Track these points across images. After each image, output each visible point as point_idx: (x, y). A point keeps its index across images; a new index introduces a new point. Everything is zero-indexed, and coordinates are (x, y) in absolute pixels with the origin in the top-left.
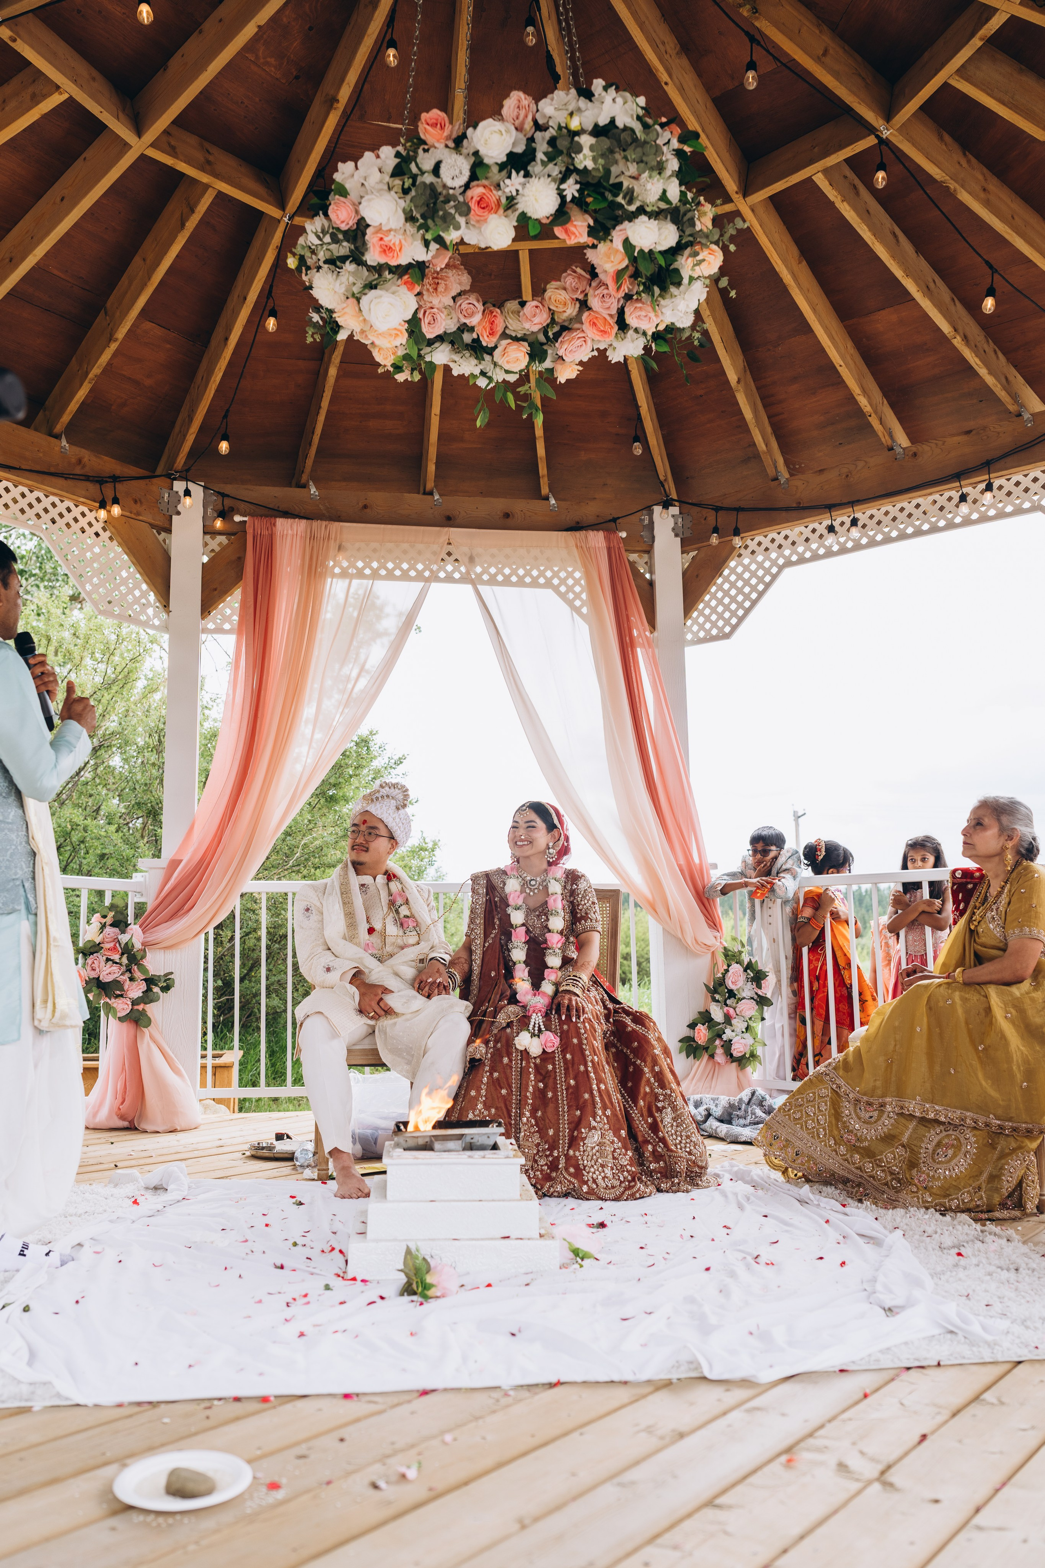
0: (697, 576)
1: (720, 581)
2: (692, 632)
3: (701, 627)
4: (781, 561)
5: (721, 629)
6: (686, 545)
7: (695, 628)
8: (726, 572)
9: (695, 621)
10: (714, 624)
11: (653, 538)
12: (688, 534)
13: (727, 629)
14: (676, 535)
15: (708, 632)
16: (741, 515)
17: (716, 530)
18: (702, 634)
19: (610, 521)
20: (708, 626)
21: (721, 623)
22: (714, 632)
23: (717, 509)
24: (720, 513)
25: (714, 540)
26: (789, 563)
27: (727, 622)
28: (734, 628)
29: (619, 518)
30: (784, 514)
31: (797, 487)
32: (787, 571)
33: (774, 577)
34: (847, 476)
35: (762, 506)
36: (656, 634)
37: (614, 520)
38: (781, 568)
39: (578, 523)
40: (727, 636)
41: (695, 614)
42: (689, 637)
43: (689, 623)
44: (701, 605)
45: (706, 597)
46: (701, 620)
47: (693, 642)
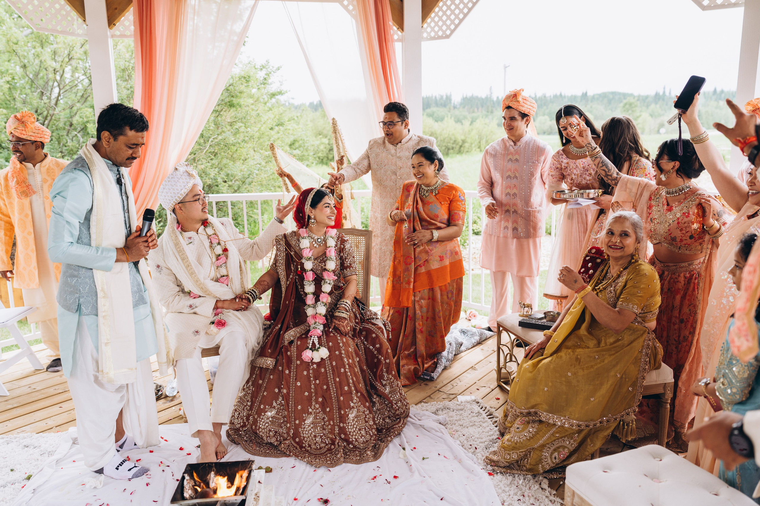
2: (427, 32)
3: (433, 29)
5: (444, 32)
7: (429, 30)
10: (440, 28)
13: (448, 32)
15: (436, 33)
18: (433, 34)
20: (436, 29)
21: (444, 28)
22: (440, 33)
27: (448, 27)
28: (452, 31)
36: (404, 33)
40: (448, 37)
41: (429, 20)
42: (425, 35)
43: (425, 25)
44: (433, 15)
45: (437, 9)
46: (433, 24)
47: (427, 39)
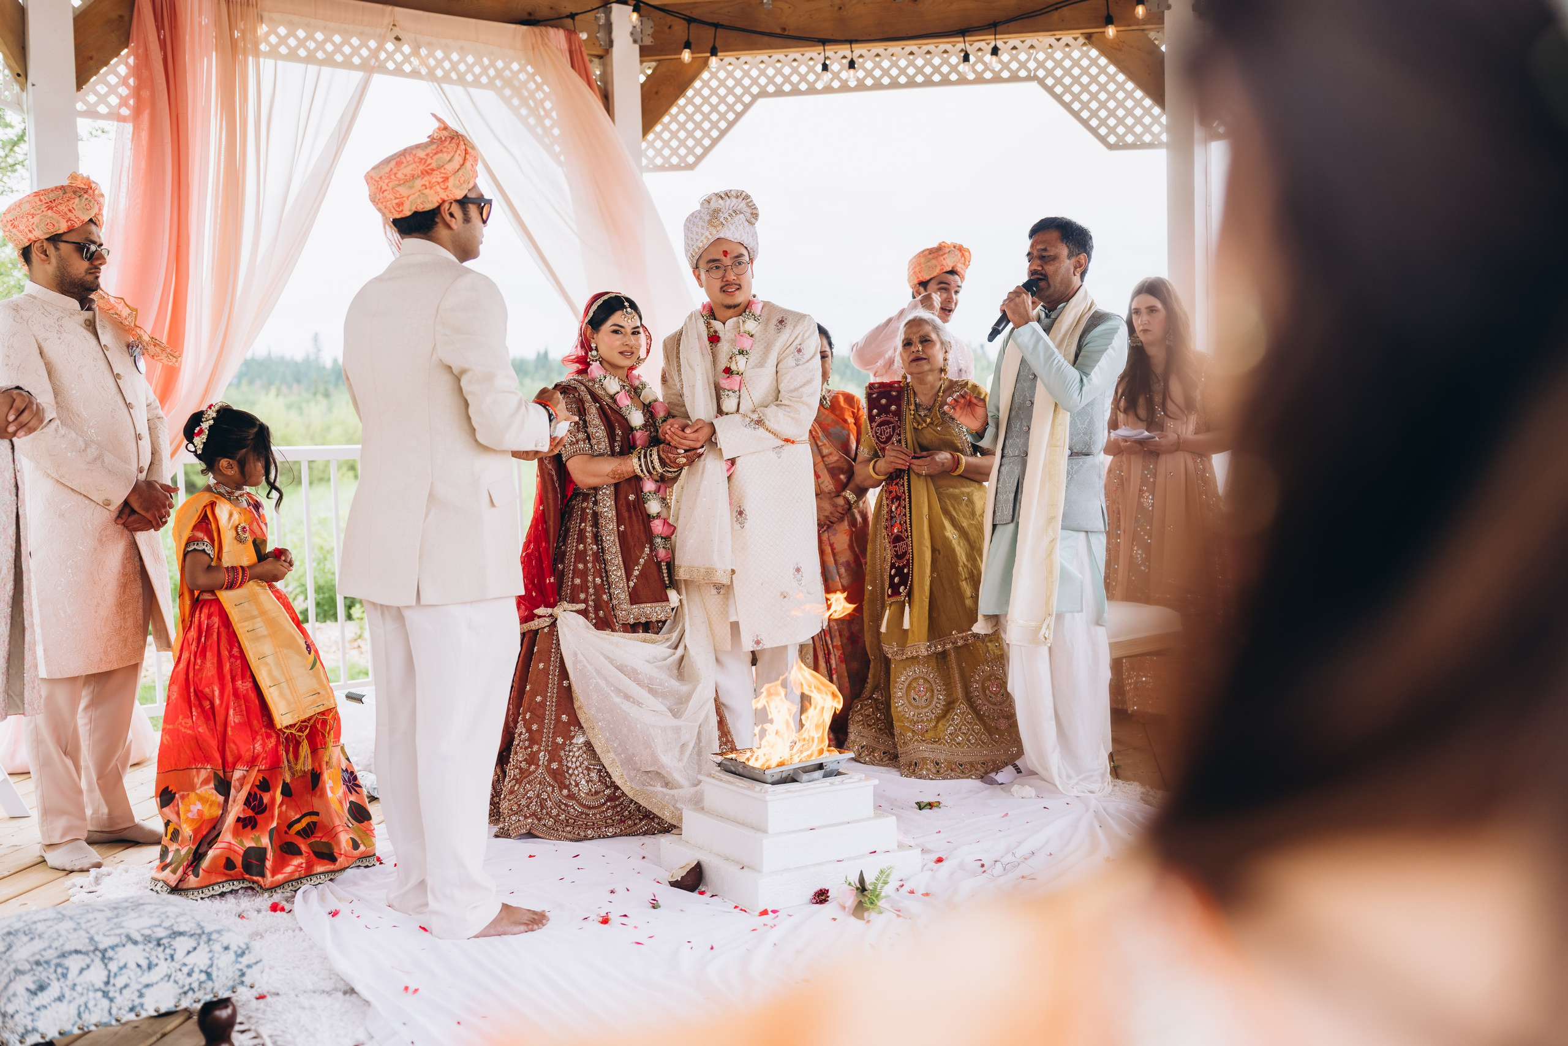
0: (657, 93)
1: (682, 101)
2: (647, 158)
3: (659, 152)
4: (755, 90)
5: (683, 159)
6: (645, 52)
7: (652, 153)
8: (690, 93)
9: (651, 145)
10: (675, 152)
11: (611, 43)
12: (648, 41)
13: (691, 159)
14: (635, 41)
15: (667, 159)
16: (720, 31)
17: (688, 45)
18: (659, 161)
19: (567, 17)
20: (667, 152)
21: (682, 151)
22: (675, 160)
23: (690, 20)
24: (693, 25)
25: (686, 56)
26: (763, 94)
27: (691, 151)
28: (699, 159)
29: (577, 14)
30: (766, 39)
31: (782, 10)
32: (761, 101)
33: (747, 107)
34: (840, 8)
35: (739, 25)
37: (572, 16)
38: (755, 98)
39: (530, 14)
40: (691, 167)
41: (651, 136)
42: (644, 162)
44: (658, 128)
45: (666, 119)
46: (658, 144)
47: (648, 169)
